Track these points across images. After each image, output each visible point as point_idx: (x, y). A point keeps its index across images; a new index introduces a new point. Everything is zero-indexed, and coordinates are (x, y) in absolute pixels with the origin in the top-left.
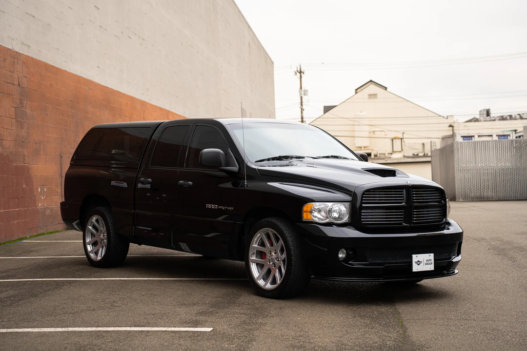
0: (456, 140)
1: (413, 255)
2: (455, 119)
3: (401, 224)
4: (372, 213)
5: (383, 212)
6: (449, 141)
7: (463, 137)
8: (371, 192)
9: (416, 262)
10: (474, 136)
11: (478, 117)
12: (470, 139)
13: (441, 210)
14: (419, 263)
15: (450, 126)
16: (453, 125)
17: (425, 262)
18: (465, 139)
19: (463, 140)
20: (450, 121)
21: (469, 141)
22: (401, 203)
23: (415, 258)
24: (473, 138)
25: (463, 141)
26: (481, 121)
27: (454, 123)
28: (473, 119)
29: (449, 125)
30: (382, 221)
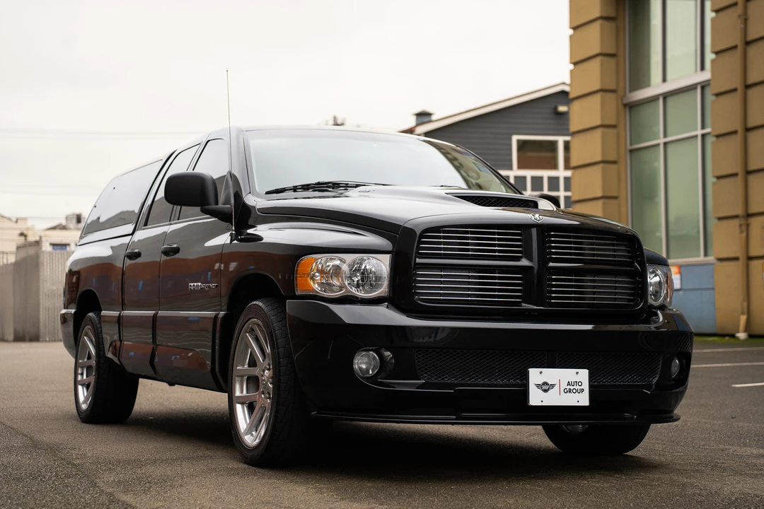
0: (44, 249)
1: (531, 370)
2: (29, 223)
3: (518, 304)
4: (441, 276)
5: (469, 277)
6: (31, 251)
7: (54, 245)
8: (444, 232)
9: (538, 386)
10: (69, 245)
11: (64, 223)
12: (64, 247)
13: (628, 283)
14: (546, 387)
15: (22, 234)
16: (25, 232)
17: (564, 385)
18: (55, 247)
19: (54, 249)
20: (21, 226)
21: (62, 251)
22: (518, 259)
23: (536, 375)
24: (68, 248)
25: (54, 252)
26: (69, 229)
27: (28, 229)
28: (58, 226)
29: (19, 232)
30: (469, 295)
